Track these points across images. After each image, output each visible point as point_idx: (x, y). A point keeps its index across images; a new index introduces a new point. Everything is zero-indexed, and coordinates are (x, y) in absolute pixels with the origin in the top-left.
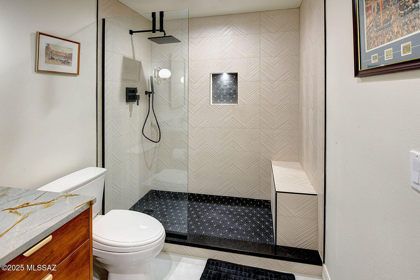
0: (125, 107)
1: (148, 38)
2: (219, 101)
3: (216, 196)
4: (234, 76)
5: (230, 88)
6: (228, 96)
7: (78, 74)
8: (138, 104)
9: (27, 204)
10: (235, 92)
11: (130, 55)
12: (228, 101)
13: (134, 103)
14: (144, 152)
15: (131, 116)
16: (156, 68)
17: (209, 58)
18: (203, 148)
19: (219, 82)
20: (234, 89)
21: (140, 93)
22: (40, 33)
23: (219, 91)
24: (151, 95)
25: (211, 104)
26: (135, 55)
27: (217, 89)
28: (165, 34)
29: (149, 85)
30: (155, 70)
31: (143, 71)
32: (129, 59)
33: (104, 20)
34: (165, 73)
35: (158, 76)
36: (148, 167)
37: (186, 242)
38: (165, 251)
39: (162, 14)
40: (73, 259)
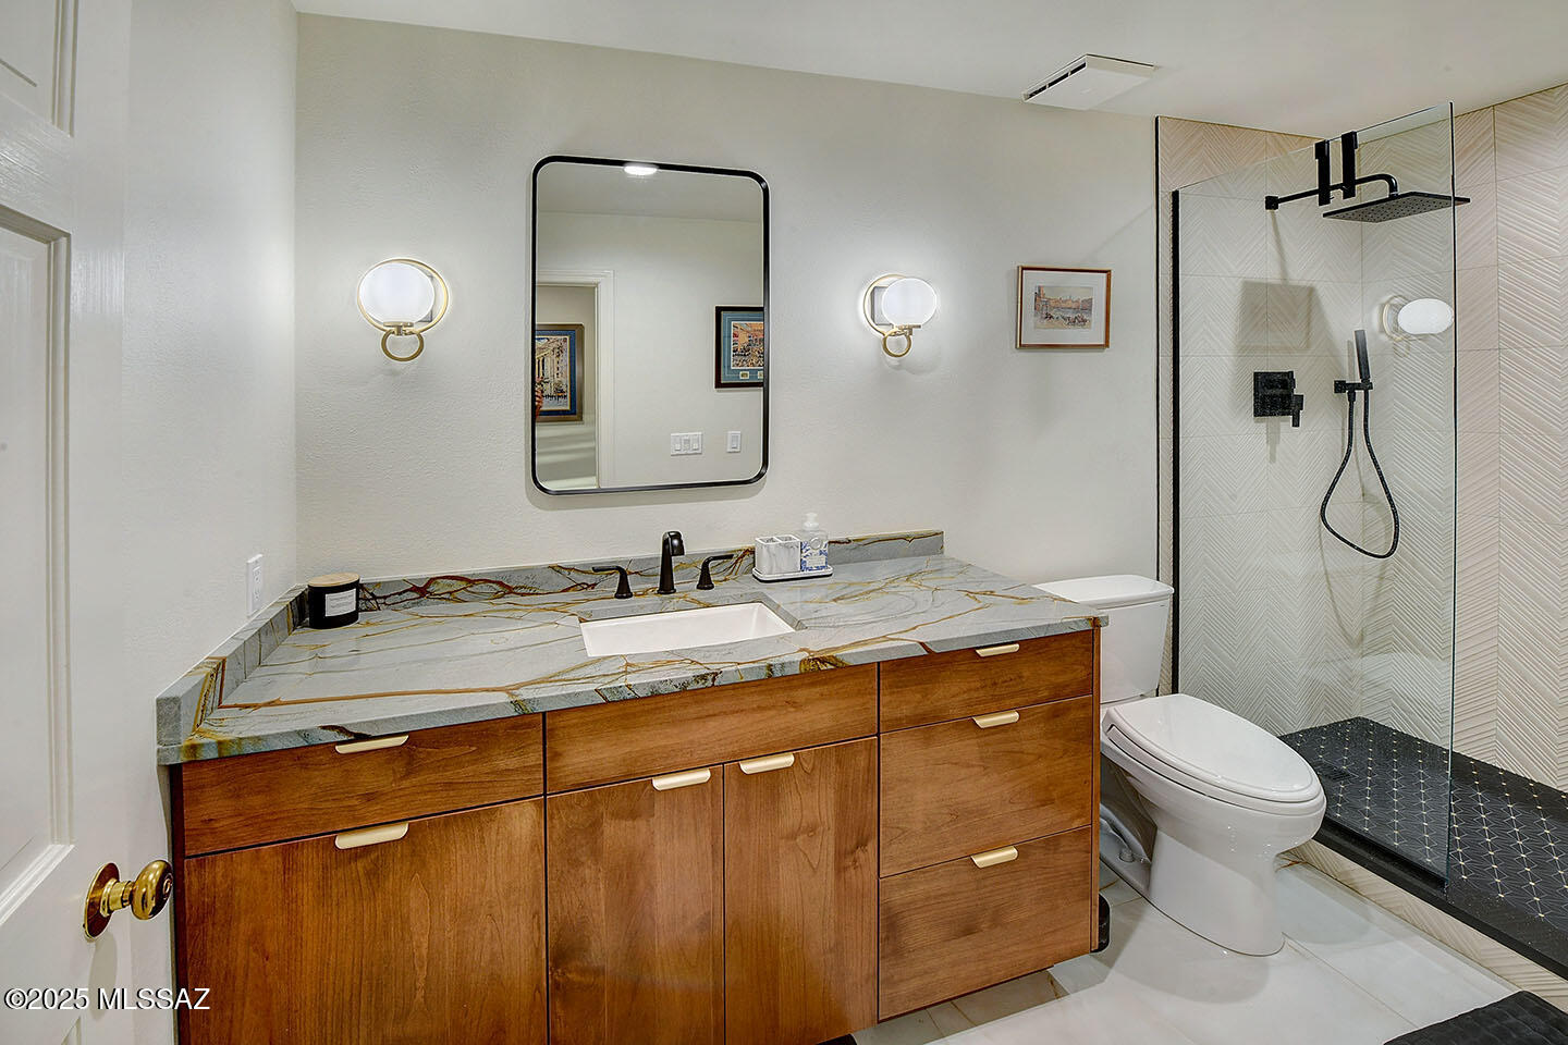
0: (1255, 432)
1: (1325, 215)
7: (1107, 344)
8: (1296, 424)
9: (992, 592)
11: (1271, 274)
13: (1284, 421)
14: (1326, 573)
15: (1273, 458)
21: (1310, 388)
22: (1023, 269)
24: (1360, 394)
26: (1290, 270)
28: (1393, 188)
29: (1351, 359)
32: (1267, 285)
33: (1175, 195)
34: (1427, 316)
35: (1397, 329)
36: (1346, 634)
37: (1435, 893)
38: (1353, 889)
39: (1349, 141)
40: (1056, 714)
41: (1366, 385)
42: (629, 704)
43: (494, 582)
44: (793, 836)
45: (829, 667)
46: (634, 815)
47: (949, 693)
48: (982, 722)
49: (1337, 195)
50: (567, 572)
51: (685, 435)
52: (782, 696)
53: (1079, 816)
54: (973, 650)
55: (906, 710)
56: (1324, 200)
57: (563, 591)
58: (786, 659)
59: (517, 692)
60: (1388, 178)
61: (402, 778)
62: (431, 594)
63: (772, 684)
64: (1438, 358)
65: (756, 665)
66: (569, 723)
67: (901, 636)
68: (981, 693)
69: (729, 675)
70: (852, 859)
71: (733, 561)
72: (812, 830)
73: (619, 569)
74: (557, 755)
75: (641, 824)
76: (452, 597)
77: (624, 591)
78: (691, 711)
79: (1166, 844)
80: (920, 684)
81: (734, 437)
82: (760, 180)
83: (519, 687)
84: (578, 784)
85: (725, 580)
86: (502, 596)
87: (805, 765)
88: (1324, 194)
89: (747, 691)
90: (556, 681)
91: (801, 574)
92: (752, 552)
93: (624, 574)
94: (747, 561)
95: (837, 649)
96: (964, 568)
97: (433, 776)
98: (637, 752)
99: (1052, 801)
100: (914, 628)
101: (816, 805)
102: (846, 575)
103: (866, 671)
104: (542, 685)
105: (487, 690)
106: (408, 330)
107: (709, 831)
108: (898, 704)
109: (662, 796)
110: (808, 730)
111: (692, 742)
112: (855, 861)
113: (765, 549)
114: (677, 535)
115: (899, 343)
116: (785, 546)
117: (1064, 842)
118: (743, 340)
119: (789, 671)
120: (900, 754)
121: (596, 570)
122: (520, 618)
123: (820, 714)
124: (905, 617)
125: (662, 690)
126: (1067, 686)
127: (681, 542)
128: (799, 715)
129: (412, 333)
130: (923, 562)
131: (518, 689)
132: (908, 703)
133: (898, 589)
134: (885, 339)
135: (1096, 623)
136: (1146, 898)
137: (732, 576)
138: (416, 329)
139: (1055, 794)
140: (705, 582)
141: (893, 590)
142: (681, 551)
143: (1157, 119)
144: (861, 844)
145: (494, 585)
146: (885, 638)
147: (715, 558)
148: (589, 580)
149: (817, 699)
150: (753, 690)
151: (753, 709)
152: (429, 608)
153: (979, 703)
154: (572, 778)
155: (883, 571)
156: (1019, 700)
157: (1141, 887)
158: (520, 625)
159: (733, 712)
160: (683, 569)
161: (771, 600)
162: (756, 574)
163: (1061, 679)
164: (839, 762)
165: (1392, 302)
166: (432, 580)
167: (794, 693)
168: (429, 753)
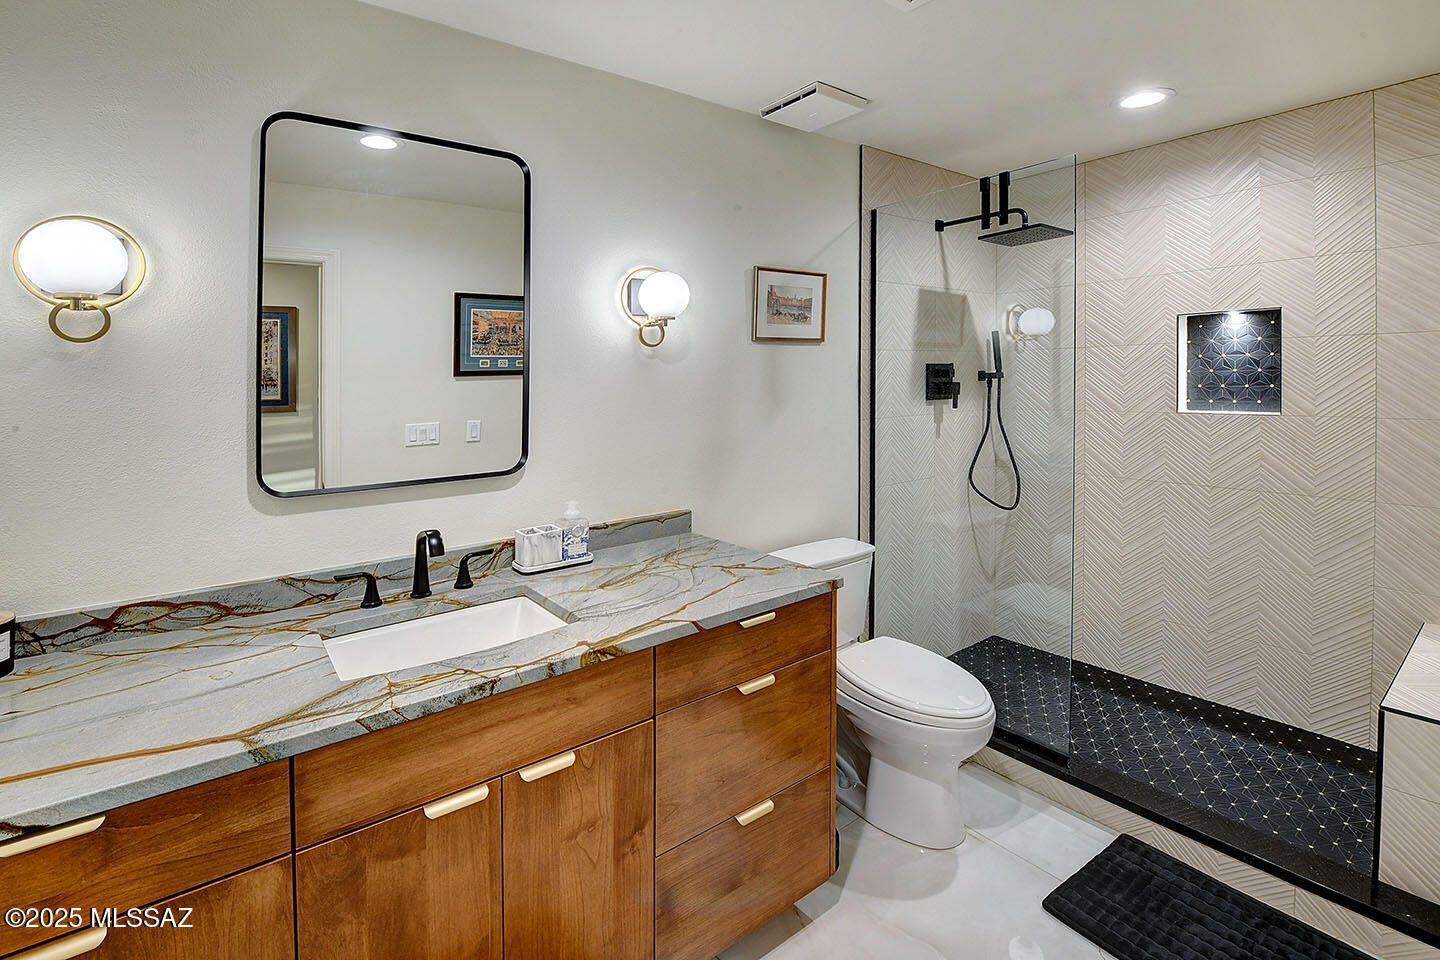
0: (923, 412)
1: (980, 238)
2: (1211, 401)
3: (1193, 697)
4: (1269, 320)
5: (1255, 360)
6: (1247, 386)
7: (822, 339)
8: (955, 406)
9: (743, 565)
10: (1274, 373)
11: (937, 284)
12: (1247, 402)
13: (947, 403)
15: (938, 434)
16: (1010, 307)
17: (1172, 268)
18: (1150, 543)
19: (1212, 340)
20: (1269, 364)
21: (964, 376)
22: (759, 269)
23: (1211, 371)
24: (995, 381)
25: (1183, 407)
26: (951, 283)
27: (1206, 363)
28: (1025, 220)
29: (989, 355)
30: (1008, 313)
31: (971, 322)
32: (935, 293)
33: (874, 213)
34: (1039, 321)
35: (1017, 330)
36: (985, 572)
37: (1063, 770)
38: (1007, 777)
39: (1004, 178)
40: (804, 671)
41: (999, 374)
42: (395, 730)
43: (207, 604)
44: (573, 835)
45: (610, 657)
46: (402, 852)
47: (717, 665)
48: (745, 689)
49: (995, 221)
50: (300, 584)
51: (421, 425)
52: (562, 695)
53: (821, 760)
54: (737, 623)
55: (679, 689)
56: (986, 225)
57: (296, 606)
58: (567, 655)
59: (256, 737)
60: (1021, 212)
61: (96, 871)
62: (119, 626)
63: (555, 682)
64: (1046, 353)
65: (536, 666)
66: (323, 763)
67: (674, 617)
68: (744, 661)
69: (506, 682)
70: (630, 844)
71: (492, 555)
72: (591, 825)
73: (365, 575)
74: (309, 803)
75: (411, 860)
76: (150, 627)
77: (372, 599)
78: (467, 725)
79: (879, 768)
80: (691, 661)
81: (474, 427)
82: (521, 163)
83: (257, 730)
84: (338, 830)
85: (484, 576)
86: (217, 620)
87: (585, 761)
88: (985, 218)
89: (525, 694)
90: (304, 717)
91: (563, 563)
92: (511, 544)
93: (371, 581)
94: (506, 554)
95: (615, 638)
96: (712, 544)
97: (143, 860)
98: (406, 781)
99: (800, 751)
100: (684, 608)
101: (598, 799)
102: (606, 560)
103: (644, 656)
104: (288, 724)
105: (214, 741)
106: (88, 303)
107: (487, 850)
108: (674, 683)
109: (435, 824)
110: (589, 725)
111: (467, 759)
112: (633, 846)
113: (526, 541)
114: (436, 534)
115: (652, 333)
116: (548, 537)
117: (809, 785)
118: (484, 327)
119: (570, 668)
120: (676, 733)
121: (339, 579)
122: (245, 644)
123: (599, 707)
124: (673, 597)
125: (436, 708)
126: (813, 644)
127: (440, 541)
128: (581, 710)
129: (93, 308)
130: (674, 542)
131: (256, 733)
132: (682, 681)
133: (659, 570)
134: (641, 330)
135: (834, 585)
136: (862, 818)
137: (489, 572)
138: (100, 303)
139: (802, 745)
140: (464, 581)
141: (655, 571)
142: (439, 550)
143: (861, 147)
144: (639, 828)
145: (207, 608)
146: (659, 621)
147: (474, 555)
148: (329, 590)
149: (599, 691)
150: (533, 692)
151: (533, 712)
152: (115, 644)
153: (742, 671)
154: (327, 826)
155: (641, 553)
156: (774, 663)
157: (858, 808)
158: (246, 652)
159: (512, 720)
160: (437, 568)
161: (536, 593)
162: (517, 567)
163: (808, 639)
164: (618, 751)
165: (1015, 310)
166: (121, 610)
167: (574, 689)
168: (135, 832)
